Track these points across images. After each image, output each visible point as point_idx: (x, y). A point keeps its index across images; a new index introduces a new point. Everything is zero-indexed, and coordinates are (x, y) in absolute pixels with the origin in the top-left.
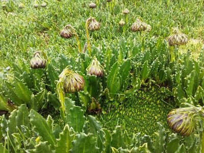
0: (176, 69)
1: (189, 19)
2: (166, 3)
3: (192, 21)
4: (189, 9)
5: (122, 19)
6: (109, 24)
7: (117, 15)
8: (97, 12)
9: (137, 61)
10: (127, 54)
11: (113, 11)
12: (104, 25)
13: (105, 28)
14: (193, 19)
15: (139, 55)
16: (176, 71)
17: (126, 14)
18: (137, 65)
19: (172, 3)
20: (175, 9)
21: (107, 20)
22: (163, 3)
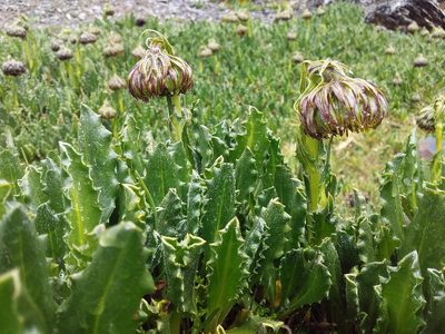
0: (361, 244)
1: (271, 101)
2: (212, 69)
3: (277, 104)
4: (264, 79)
5: (106, 102)
6: (70, 117)
7: (93, 94)
8: (32, 88)
9: (174, 223)
10: (119, 195)
11: (80, 85)
12: (54, 121)
13: (56, 128)
14: (279, 100)
15: (183, 191)
16: (361, 251)
17: (115, 89)
18: (180, 253)
19: (226, 70)
20: (234, 81)
21: (61, 108)
22: (205, 69)
